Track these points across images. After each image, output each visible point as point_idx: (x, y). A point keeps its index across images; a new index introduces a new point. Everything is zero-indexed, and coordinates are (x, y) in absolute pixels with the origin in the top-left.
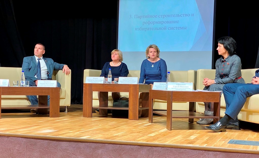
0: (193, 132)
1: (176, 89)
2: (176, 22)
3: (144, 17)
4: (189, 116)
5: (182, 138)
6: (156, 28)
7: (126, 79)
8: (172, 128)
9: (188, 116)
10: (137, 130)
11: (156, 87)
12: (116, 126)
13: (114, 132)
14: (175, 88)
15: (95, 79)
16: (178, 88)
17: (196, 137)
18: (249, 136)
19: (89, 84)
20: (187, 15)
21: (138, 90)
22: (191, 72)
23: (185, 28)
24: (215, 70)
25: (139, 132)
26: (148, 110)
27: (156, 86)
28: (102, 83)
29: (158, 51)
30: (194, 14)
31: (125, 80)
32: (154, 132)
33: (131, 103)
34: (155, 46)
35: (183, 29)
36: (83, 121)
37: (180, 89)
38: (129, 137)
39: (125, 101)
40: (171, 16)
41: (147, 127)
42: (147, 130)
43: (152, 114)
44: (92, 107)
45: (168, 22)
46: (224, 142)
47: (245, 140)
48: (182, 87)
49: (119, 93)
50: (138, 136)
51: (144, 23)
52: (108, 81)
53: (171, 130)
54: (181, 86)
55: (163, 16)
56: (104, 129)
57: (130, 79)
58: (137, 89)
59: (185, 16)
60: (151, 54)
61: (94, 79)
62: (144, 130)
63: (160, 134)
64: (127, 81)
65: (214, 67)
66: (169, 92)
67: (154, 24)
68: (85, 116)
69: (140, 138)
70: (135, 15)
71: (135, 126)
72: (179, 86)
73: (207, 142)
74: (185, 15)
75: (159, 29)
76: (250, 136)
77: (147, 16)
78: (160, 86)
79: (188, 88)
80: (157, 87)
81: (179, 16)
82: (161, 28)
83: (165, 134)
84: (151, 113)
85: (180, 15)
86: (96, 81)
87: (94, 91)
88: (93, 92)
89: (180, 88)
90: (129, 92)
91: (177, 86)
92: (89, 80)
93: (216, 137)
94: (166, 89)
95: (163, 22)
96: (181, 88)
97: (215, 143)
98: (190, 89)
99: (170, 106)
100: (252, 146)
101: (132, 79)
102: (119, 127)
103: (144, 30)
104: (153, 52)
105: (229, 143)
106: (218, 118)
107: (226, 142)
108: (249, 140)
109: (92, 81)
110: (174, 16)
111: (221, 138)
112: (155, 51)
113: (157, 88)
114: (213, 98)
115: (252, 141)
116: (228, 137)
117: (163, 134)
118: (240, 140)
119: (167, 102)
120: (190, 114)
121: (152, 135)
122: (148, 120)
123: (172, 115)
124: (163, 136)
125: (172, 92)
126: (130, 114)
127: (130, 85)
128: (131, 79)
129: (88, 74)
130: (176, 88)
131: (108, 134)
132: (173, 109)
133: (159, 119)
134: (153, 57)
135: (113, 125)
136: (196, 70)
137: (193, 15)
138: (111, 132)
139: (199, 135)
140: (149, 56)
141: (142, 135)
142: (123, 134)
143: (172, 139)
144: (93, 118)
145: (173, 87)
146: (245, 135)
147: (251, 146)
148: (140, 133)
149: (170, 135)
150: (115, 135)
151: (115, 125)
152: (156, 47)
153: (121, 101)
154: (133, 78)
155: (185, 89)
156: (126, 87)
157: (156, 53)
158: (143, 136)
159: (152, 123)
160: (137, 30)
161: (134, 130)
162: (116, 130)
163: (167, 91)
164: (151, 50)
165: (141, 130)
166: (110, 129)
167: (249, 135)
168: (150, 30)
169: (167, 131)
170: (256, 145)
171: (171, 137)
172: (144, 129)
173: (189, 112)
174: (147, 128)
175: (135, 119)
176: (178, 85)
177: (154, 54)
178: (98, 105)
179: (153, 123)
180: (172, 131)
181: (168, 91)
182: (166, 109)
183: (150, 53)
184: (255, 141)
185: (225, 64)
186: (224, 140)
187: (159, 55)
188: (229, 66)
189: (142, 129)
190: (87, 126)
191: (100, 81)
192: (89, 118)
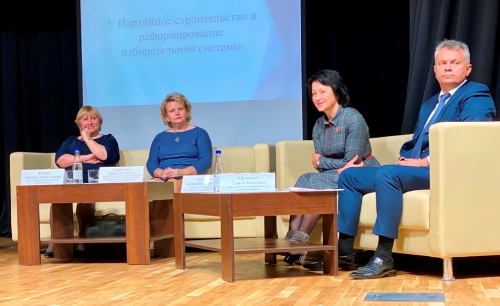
0: (283, 283)
1: (239, 188)
2: (217, 34)
3: (142, 23)
4: (266, 248)
5: (265, 297)
6: (170, 49)
7: (117, 172)
8: (236, 278)
9: (263, 248)
10: (158, 286)
11: (189, 186)
12: (108, 281)
13: (108, 292)
14: (236, 186)
15: (42, 176)
16: (243, 185)
17: (292, 292)
18: (404, 284)
19: (29, 187)
20: (241, 17)
21: (146, 194)
22: (262, 149)
23: (239, 46)
24: (311, 142)
25: (165, 290)
26: (171, 240)
27: (188, 184)
28: (61, 182)
29: (187, 107)
30: (256, 15)
31: (114, 174)
32: (198, 288)
33: (130, 227)
34: (179, 97)
35: (233, 49)
36: (22, 273)
37: (246, 188)
38: (147, 301)
39: (113, 222)
40: (204, 19)
41: (175, 278)
42: (180, 284)
43: (183, 249)
44: (40, 242)
45: (197, 35)
46: (355, 298)
47: (397, 292)
48: (251, 183)
49: (94, 206)
50: (167, 299)
51: (142, 37)
52: (75, 177)
53: (233, 280)
54: (248, 180)
55: (184, 21)
56: (84, 289)
57: (126, 172)
58: (144, 194)
59: (237, 19)
60: (172, 116)
61: (40, 175)
62: (172, 284)
63: (213, 292)
64: (119, 175)
65: (308, 136)
66: (224, 197)
67: (165, 39)
68: (23, 262)
69: (172, 301)
70: (120, 20)
71: (148, 278)
72: (246, 181)
73: (321, 300)
74: (235, 18)
75: (177, 51)
76: (406, 283)
77: (148, 21)
78: (199, 184)
79: (264, 184)
80: (192, 186)
81: (222, 20)
82: (181, 48)
83: (222, 290)
84: (180, 247)
85: (225, 18)
86: (46, 179)
87: (41, 203)
88: (40, 205)
89: (246, 185)
90: (124, 203)
91: (241, 181)
92: (30, 178)
93: (336, 289)
94: (215, 191)
95: (186, 35)
96: (248, 185)
97: (339, 302)
98: (269, 186)
99: (227, 228)
100: (416, 303)
101: (130, 171)
102: (113, 281)
103: (143, 54)
104: (176, 110)
105: (367, 298)
106: (333, 248)
107: (359, 298)
108: (407, 292)
109: (36, 179)
110: (211, 20)
111: (347, 291)
112: (182, 107)
113: (192, 189)
114: (321, 205)
115: (413, 294)
116: (360, 289)
117: (220, 291)
118: (388, 292)
119: (221, 220)
120: (266, 244)
121: (197, 293)
122: (174, 263)
123: (235, 247)
124: (222, 294)
125: (232, 196)
126: (131, 251)
127: (127, 184)
128: (128, 172)
129: (21, 163)
130: (239, 185)
131: (96, 297)
132: (235, 236)
133: (195, 259)
134: (179, 121)
135: (98, 278)
136: (272, 144)
137: (254, 16)
138: (101, 292)
139: (297, 287)
140: (168, 121)
141: (173, 295)
142: (132, 296)
143: (244, 300)
144: (42, 266)
145: (231, 185)
146: (393, 281)
147: (414, 302)
148: (168, 291)
149: (235, 291)
150: (114, 299)
151: (102, 278)
152: (182, 97)
153: (104, 223)
154: (133, 168)
155: (259, 188)
156: (116, 191)
157: (182, 113)
158: (176, 297)
159: (184, 268)
160: (126, 55)
161: (151, 286)
162: (111, 288)
163: (218, 194)
164: (172, 105)
165: (165, 284)
166: (98, 287)
167: (404, 282)
168: (158, 53)
169: (224, 283)
170: (424, 301)
171: (240, 295)
172: (172, 282)
173: (265, 240)
174: (177, 280)
175: (142, 262)
176: (243, 178)
177: (179, 115)
178: (49, 235)
179: (186, 270)
180: (236, 283)
181: (222, 195)
182: (219, 235)
183: (169, 114)
184: (420, 292)
185: (333, 132)
186: (355, 295)
187: (190, 114)
188: (342, 135)
189: (169, 283)
190: (40, 283)
191: (55, 179)
192: (33, 266)
